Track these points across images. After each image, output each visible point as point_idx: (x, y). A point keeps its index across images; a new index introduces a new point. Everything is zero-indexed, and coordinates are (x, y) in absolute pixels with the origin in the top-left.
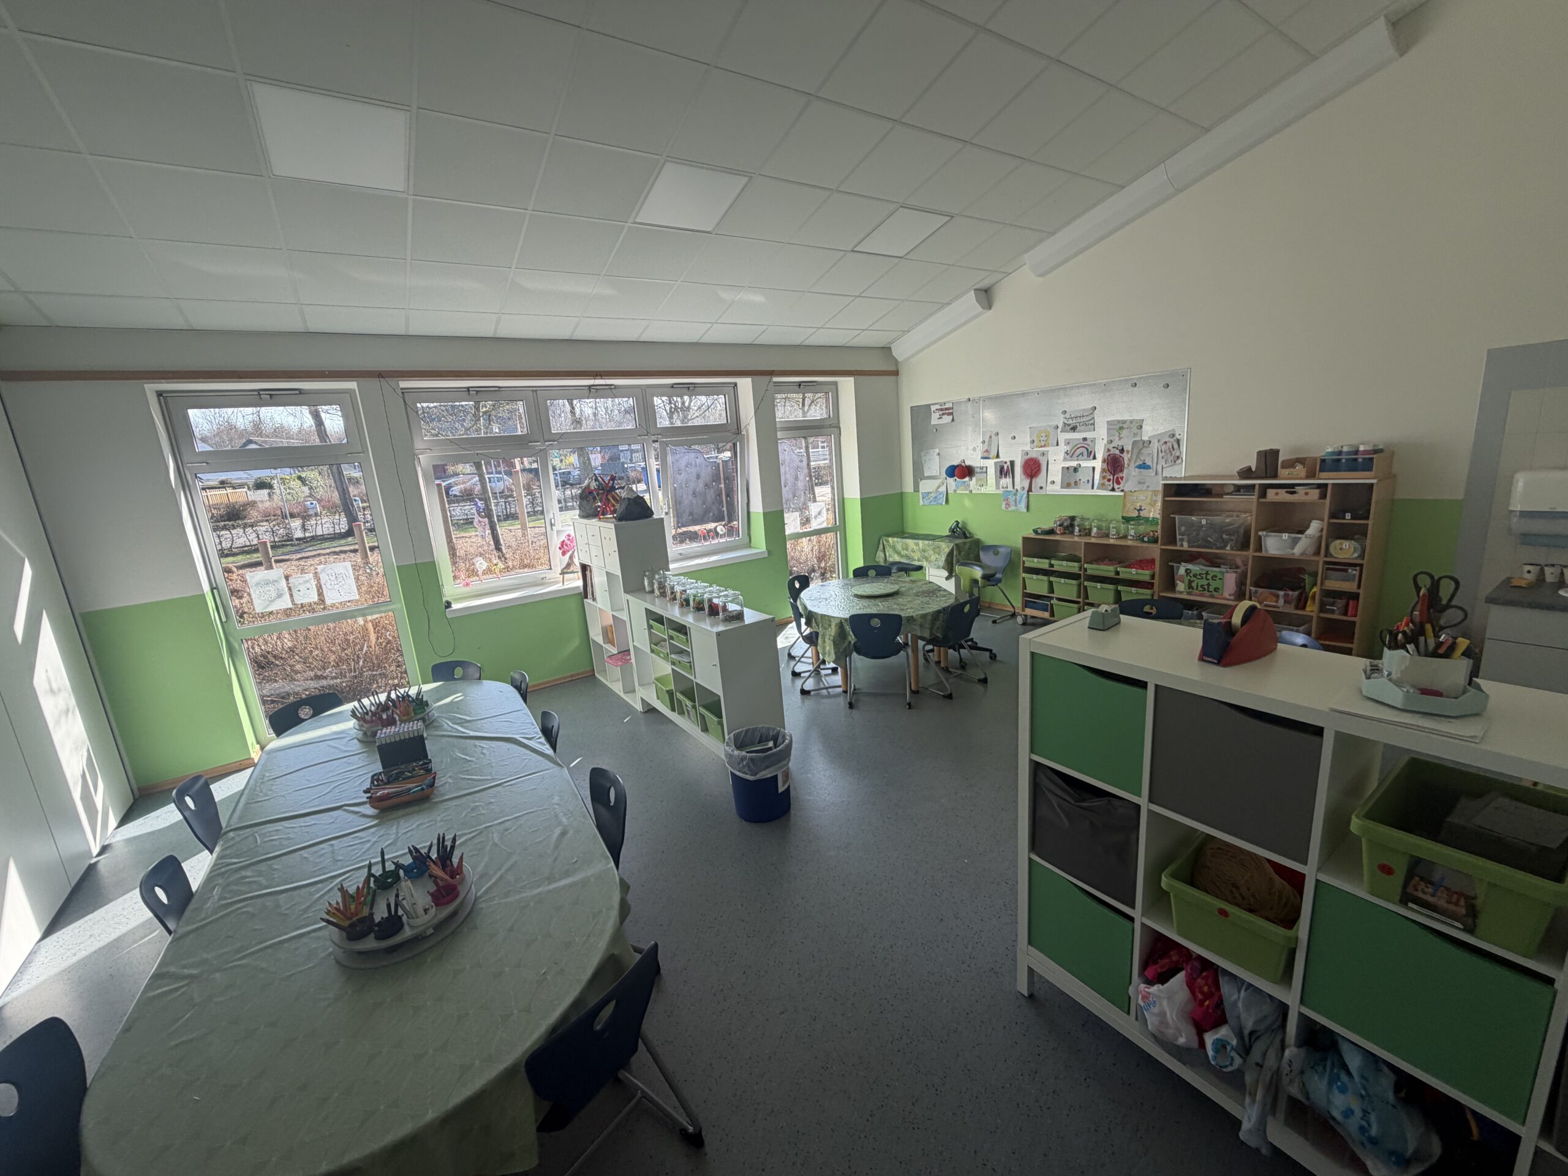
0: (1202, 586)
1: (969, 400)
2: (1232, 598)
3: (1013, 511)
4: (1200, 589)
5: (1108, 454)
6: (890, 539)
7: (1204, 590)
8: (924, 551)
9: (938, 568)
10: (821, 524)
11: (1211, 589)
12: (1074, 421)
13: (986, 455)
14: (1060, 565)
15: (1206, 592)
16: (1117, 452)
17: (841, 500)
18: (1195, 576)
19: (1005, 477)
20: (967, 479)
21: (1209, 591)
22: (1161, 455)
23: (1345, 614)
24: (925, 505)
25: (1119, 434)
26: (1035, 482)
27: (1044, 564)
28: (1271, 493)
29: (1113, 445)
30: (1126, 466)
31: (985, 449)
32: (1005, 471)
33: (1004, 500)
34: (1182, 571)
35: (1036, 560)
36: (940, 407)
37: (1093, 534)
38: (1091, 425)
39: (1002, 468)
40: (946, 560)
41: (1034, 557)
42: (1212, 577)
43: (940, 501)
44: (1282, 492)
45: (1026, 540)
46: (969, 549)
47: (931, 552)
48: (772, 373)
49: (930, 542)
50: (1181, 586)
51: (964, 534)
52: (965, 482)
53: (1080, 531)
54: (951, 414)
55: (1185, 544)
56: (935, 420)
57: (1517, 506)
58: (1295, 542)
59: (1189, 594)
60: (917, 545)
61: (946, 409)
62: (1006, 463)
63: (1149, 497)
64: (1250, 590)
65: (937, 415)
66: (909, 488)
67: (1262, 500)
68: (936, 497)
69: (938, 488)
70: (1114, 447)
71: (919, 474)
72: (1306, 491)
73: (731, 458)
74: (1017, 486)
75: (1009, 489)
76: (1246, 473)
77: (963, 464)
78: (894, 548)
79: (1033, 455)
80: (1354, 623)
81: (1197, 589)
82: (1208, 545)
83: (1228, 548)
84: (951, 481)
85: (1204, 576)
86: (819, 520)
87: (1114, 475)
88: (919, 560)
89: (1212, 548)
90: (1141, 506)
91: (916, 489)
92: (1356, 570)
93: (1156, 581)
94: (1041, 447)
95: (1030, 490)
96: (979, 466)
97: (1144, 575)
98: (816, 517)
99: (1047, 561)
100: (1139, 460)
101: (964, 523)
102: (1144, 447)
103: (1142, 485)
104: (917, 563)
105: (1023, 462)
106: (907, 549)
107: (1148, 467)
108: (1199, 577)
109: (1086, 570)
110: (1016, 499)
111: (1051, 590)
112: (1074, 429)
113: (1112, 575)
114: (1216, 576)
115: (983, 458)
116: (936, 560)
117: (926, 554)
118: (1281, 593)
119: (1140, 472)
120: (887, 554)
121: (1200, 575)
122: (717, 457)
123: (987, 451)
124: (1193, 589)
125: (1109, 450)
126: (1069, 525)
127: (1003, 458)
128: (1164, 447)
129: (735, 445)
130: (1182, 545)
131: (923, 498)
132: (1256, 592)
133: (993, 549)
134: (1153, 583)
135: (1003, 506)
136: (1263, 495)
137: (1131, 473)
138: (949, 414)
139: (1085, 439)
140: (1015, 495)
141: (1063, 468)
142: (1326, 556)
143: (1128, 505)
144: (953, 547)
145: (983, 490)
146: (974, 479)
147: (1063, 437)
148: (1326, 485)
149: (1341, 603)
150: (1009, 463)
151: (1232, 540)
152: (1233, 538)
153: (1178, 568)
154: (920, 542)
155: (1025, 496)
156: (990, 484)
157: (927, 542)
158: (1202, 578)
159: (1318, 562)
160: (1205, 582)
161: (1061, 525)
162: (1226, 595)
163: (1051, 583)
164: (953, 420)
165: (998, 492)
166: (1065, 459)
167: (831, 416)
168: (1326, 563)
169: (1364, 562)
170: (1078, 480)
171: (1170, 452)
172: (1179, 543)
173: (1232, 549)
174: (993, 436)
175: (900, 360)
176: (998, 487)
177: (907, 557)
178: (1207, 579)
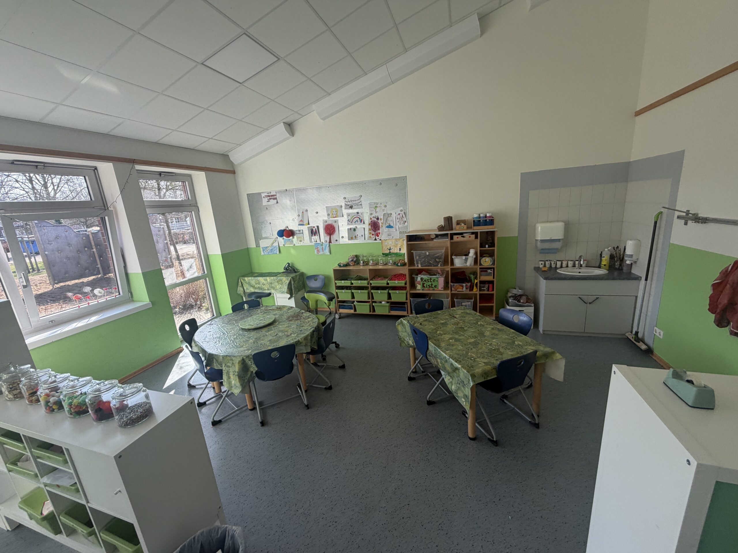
0: (429, 286)
1: (287, 190)
2: (442, 289)
3: (321, 255)
4: (428, 287)
5: (371, 221)
6: (246, 279)
7: (430, 287)
8: (271, 283)
9: (283, 293)
10: (193, 274)
11: (433, 286)
12: (351, 203)
13: (301, 223)
14: (356, 283)
15: (431, 288)
16: (375, 220)
17: (206, 256)
18: (425, 281)
19: (315, 235)
20: (291, 238)
21: (432, 287)
22: (397, 221)
23: (488, 290)
24: (265, 255)
25: (376, 210)
26: (333, 238)
27: (347, 283)
28: (455, 237)
29: (372, 216)
30: (381, 227)
31: (300, 220)
32: (314, 232)
33: (316, 248)
34: (419, 279)
35: (343, 282)
36: (267, 195)
37: (370, 264)
38: (360, 205)
39: (312, 230)
40: (288, 288)
41: (342, 280)
42: (433, 280)
43: (275, 252)
44: (459, 236)
45: (335, 271)
46: (299, 279)
47: (276, 284)
48: (134, 161)
49: (275, 278)
50: (419, 287)
51: (294, 270)
52: (290, 239)
53: (363, 263)
54: (276, 199)
55: (420, 265)
56: (265, 202)
57: (539, 237)
58: (466, 260)
59: (423, 290)
60: (266, 280)
61: (272, 196)
62: (314, 227)
63: (394, 242)
64: (451, 285)
65: (266, 199)
66: (252, 244)
67: (452, 241)
68: (272, 249)
69: (273, 244)
70: (373, 217)
71: (258, 237)
72: (470, 235)
73: (101, 230)
74: (323, 240)
75: (317, 242)
76: (441, 228)
77: (287, 229)
78: (249, 284)
79: (330, 222)
80: (493, 294)
81: (427, 287)
82: (430, 265)
83: (439, 265)
84: (280, 239)
85: (429, 280)
86: (191, 272)
87: (375, 232)
88: (268, 290)
89: (431, 266)
90: (390, 247)
91: (258, 245)
92: (492, 271)
93: (408, 286)
94: (334, 217)
95: (330, 242)
96: (298, 229)
97: (401, 283)
98: (188, 270)
99: (349, 281)
100: (387, 223)
101: (292, 264)
102: (388, 216)
103: (390, 236)
104: (269, 292)
105: (324, 226)
106: (259, 283)
107: (391, 227)
108: (427, 281)
109: (371, 284)
110: (322, 248)
111: (353, 297)
112: (351, 207)
113: (385, 285)
114: (435, 280)
115: (299, 225)
116: (280, 288)
117: (273, 285)
118: (464, 285)
119: (389, 230)
120: (245, 288)
121: (427, 280)
122: (86, 231)
123: (301, 221)
124: (425, 287)
125: (371, 219)
126: (356, 260)
127: (311, 225)
128: (398, 216)
129: (103, 220)
130: (418, 266)
131: (263, 251)
132: (454, 285)
133: (314, 277)
134: (406, 287)
135: (316, 252)
136: (452, 238)
137: (383, 230)
138: (274, 199)
139: (358, 213)
140: (322, 245)
141: (348, 229)
142: (480, 265)
143: (384, 248)
144: (291, 279)
145: (301, 244)
146: (295, 237)
147: (345, 212)
148: (477, 233)
149: (487, 286)
150: (316, 227)
151: (440, 261)
152: (441, 260)
153: (417, 278)
154: (268, 278)
155: (328, 245)
156: (306, 239)
157: (272, 278)
158: (429, 281)
159: (477, 268)
160: (430, 283)
161: (352, 261)
162: (440, 289)
163: (353, 294)
164: (277, 202)
165: (311, 244)
166: (348, 224)
167: (190, 198)
168: (480, 268)
169: (495, 266)
170: (356, 235)
171: (402, 219)
172: (416, 265)
173: (441, 266)
174: (304, 212)
175: (235, 164)
176: (311, 241)
177: (259, 288)
178: (431, 282)
